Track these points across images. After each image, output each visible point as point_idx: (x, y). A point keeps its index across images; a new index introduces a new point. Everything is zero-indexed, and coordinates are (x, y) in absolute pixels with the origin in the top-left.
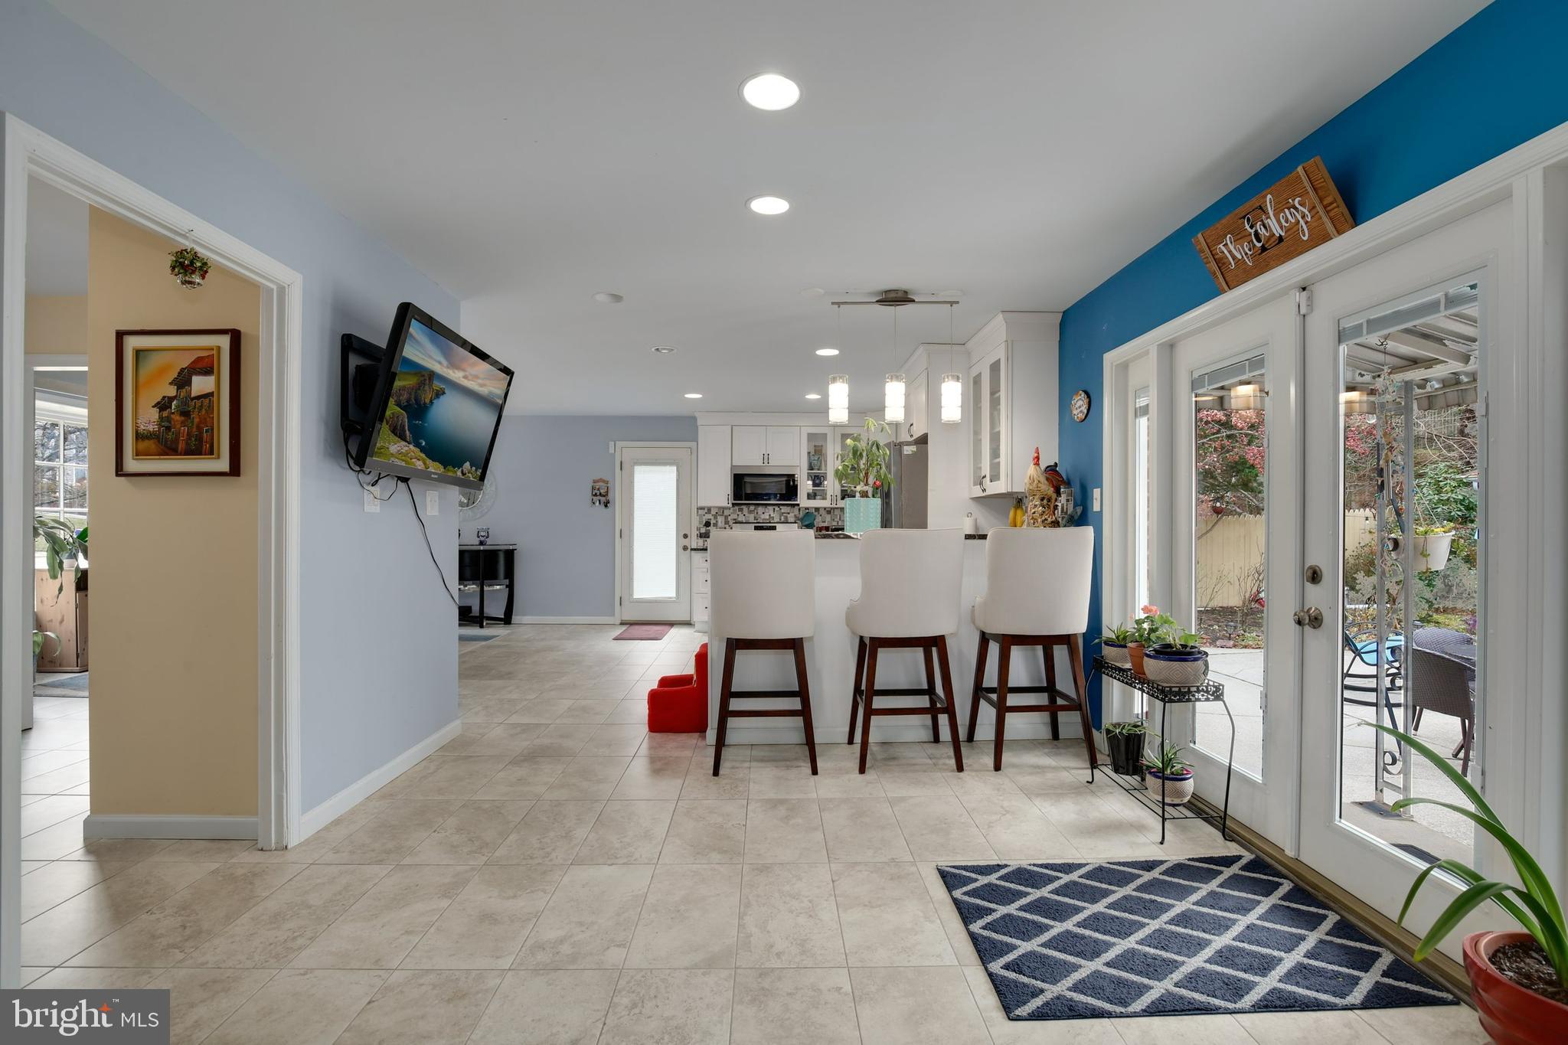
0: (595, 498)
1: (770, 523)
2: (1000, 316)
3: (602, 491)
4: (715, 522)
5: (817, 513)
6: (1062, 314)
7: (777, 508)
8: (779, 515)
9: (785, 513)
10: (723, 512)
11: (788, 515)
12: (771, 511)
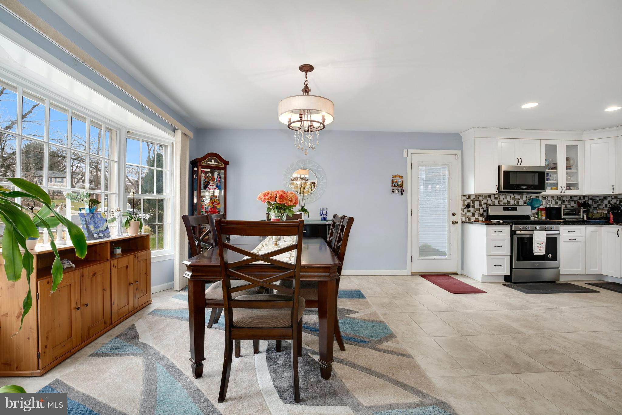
0: (394, 188)
1: (508, 205)
3: (399, 183)
4: (473, 205)
8: (513, 200)
9: (517, 199)
10: (478, 197)
11: (519, 200)
12: (508, 198)
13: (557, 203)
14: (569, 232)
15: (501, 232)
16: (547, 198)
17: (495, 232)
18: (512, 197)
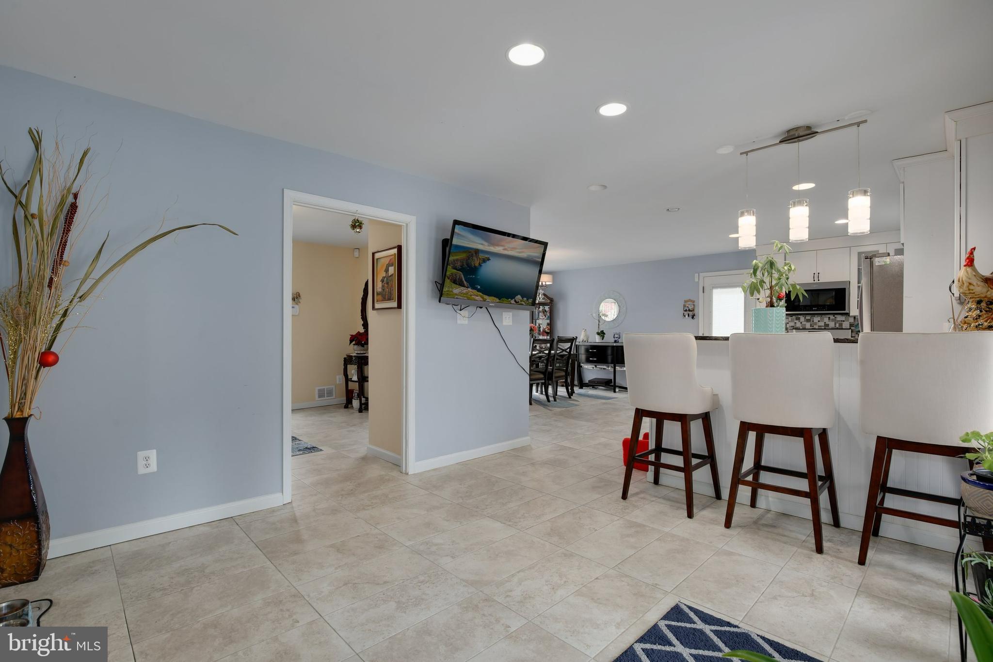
0: (685, 312)
3: (690, 308)
7: (832, 317)
8: (834, 323)
9: (839, 321)
11: (843, 322)
12: (826, 320)
18: (832, 319)
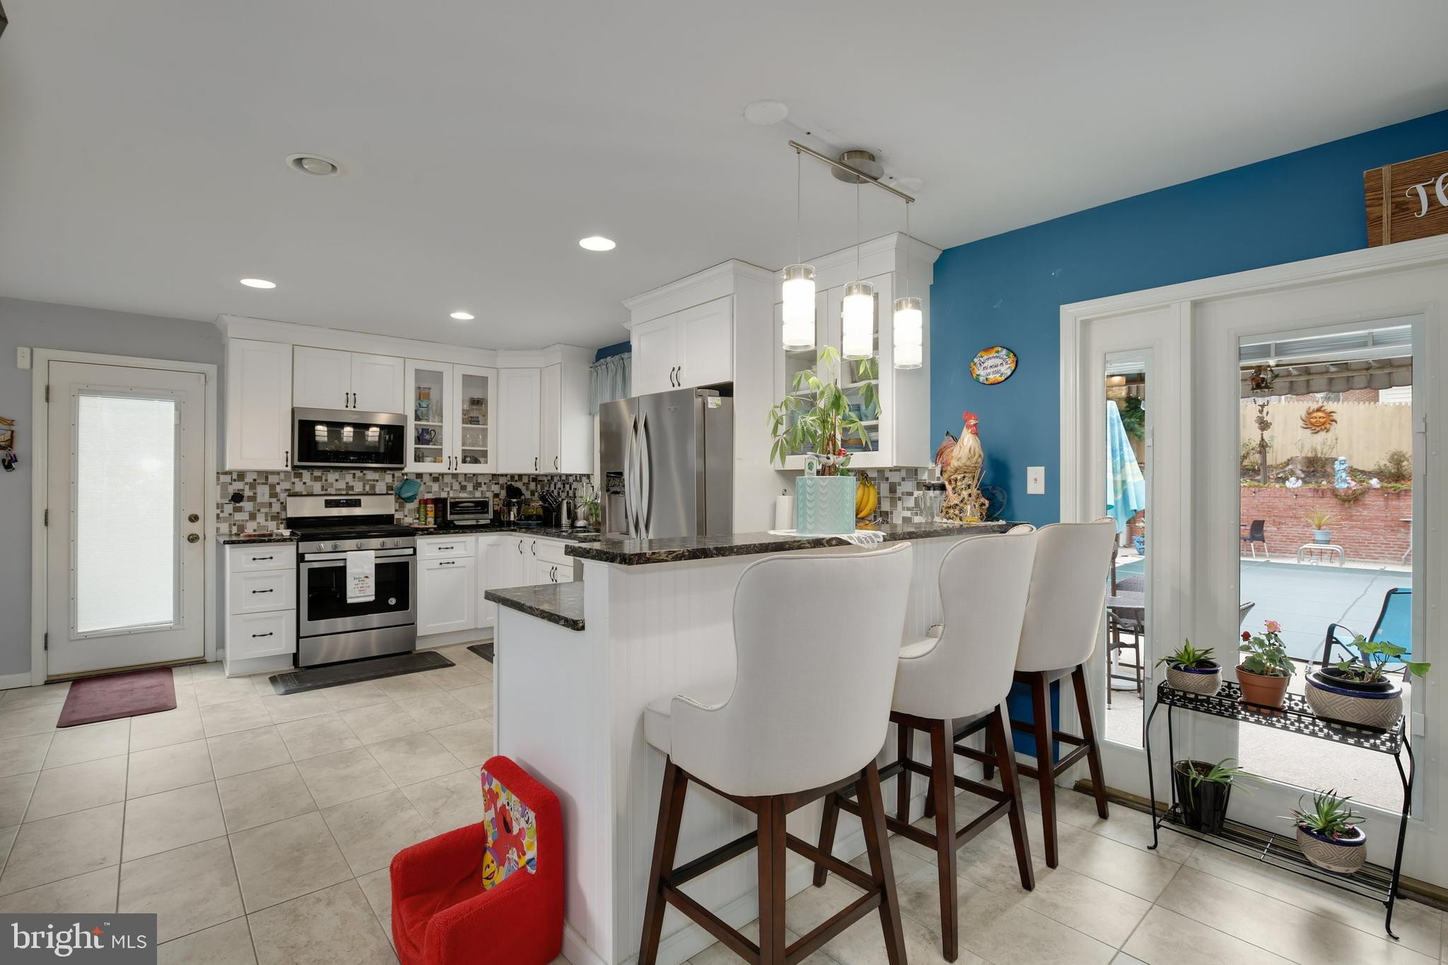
1: (347, 494)
2: (893, 240)
4: (251, 494)
5: (419, 480)
6: (941, 252)
7: (358, 473)
8: (361, 484)
9: (370, 480)
10: (267, 478)
11: (375, 483)
12: (349, 478)
13: (463, 488)
14: (440, 549)
15: (271, 558)
16: (443, 477)
17: (254, 559)
18: (359, 477)
